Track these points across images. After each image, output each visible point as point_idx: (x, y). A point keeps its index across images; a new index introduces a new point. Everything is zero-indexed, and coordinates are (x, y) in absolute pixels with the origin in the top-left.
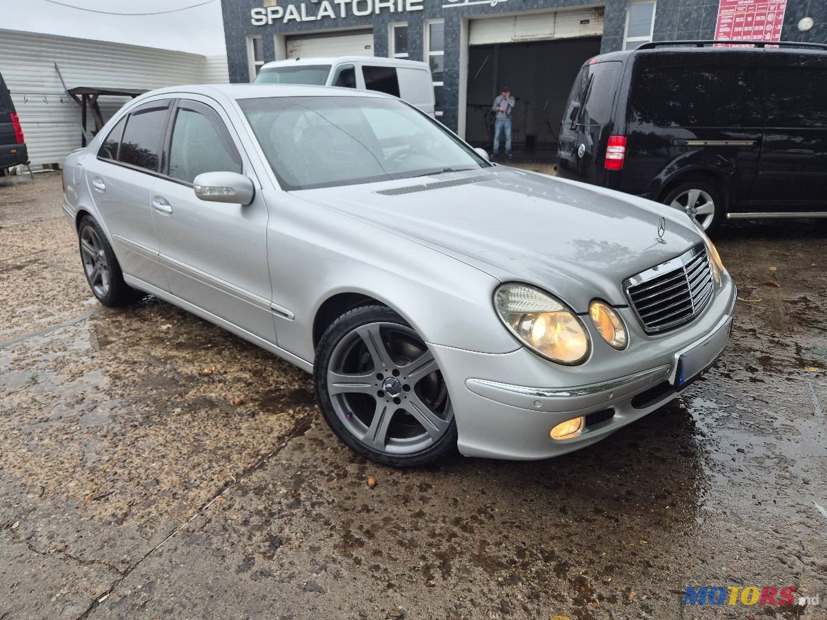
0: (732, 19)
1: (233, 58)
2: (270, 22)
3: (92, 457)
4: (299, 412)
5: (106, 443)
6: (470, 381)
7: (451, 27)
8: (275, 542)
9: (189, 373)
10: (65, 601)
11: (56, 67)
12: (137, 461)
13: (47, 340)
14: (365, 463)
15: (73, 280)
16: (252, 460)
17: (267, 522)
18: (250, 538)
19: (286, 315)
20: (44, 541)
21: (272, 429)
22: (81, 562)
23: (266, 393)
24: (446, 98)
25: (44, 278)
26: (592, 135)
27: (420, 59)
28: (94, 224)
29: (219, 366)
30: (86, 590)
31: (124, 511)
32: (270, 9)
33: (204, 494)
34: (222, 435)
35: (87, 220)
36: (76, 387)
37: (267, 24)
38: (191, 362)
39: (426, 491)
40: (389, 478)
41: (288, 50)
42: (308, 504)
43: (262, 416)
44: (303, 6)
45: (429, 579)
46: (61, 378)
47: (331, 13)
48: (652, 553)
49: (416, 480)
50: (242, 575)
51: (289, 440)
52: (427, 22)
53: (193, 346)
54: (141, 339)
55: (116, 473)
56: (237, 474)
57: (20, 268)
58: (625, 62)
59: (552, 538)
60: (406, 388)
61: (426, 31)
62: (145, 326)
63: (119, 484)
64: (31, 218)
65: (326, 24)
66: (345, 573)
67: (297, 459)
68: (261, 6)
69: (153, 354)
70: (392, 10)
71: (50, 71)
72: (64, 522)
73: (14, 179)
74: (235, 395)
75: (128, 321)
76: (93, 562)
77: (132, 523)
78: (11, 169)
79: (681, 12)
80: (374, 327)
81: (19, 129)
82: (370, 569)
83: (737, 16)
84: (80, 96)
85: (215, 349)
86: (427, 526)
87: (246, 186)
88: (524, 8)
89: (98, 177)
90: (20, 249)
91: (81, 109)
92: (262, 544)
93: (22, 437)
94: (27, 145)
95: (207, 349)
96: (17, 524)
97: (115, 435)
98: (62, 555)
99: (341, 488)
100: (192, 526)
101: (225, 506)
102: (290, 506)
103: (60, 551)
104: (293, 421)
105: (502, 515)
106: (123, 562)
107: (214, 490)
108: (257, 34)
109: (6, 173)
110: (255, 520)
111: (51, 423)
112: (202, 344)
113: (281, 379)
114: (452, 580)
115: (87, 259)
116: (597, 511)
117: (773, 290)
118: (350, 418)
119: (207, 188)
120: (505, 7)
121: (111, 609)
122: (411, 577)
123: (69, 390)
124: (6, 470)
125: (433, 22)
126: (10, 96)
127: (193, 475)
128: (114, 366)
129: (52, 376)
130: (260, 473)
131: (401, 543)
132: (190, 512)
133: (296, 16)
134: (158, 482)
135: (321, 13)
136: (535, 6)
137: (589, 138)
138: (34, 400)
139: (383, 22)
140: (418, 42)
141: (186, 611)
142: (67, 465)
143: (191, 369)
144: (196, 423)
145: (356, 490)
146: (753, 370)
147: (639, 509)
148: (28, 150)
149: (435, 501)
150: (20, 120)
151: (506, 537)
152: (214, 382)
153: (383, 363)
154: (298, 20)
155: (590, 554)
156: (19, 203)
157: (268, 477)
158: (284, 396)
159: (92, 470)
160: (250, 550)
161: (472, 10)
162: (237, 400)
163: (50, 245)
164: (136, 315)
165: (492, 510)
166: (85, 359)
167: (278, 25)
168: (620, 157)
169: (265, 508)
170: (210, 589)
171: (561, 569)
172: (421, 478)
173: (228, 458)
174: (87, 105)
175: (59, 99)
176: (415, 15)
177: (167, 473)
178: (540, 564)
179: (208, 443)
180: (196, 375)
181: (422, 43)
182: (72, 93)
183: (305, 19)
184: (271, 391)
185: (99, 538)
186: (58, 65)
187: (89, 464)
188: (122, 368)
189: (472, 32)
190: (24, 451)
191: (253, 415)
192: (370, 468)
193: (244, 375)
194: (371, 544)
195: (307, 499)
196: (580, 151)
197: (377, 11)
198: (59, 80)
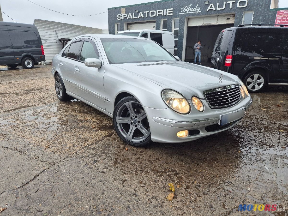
0: (281, 18)
1: (110, 30)
2: (123, 19)
3: (49, 138)
4: (111, 131)
5: (54, 135)
6: (154, 118)
7: (182, 20)
8: (95, 161)
9: (81, 119)
10: (36, 169)
11: (56, 32)
12: (62, 139)
13: (43, 109)
14: (126, 145)
15: (53, 94)
16: (94, 142)
17: (94, 156)
18: (88, 160)
19: (108, 101)
20: (33, 156)
21: (101, 135)
22: (42, 161)
23: (102, 126)
24: (179, 44)
25: (45, 93)
26: (222, 55)
27: (171, 31)
28: (59, 76)
29: (90, 118)
30: (42, 168)
31: (56, 151)
32: (123, 15)
33: (78, 149)
34: (87, 135)
35: (57, 74)
36: (49, 121)
37: (122, 19)
38: (82, 116)
39: (142, 153)
40: (132, 149)
41: (128, 28)
42: (107, 153)
43: (99, 131)
44: (134, 14)
45: (136, 173)
46: (45, 118)
47: (142, 16)
48: (205, 173)
49: (140, 150)
50: (84, 168)
51: (106, 138)
52: (173, 19)
53: (84, 112)
54: (69, 110)
55: (55, 142)
56: (89, 145)
57: (38, 90)
58: (233, 31)
59: (176, 167)
60: (139, 122)
61: (173, 22)
62: (71, 107)
63: (55, 145)
64: (44, 77)
65: (141, 19)
66: (113, 170)
67: (107, 142)
68: (120, 14)
69: (72, 114)
70: (162, 15)
71: (54, 33)
72: (39, 152)
73: (40, 66)
74: (92, 126)
75: (66, 105)
76: (45, 162)
77: (57, 154)
78: (40, 63)
79: (263, 16)
80: (130, 103)
81: (43, 50)
82: (120, 169)
83: (283, 17)
84: (62, 41)
85: (90, 114)
86: (140, 161)
87: (99, 62)
88: (207, 14)
89: (61, 62)
90: (39, 85)
91: (62, 45)
92: (91, 161)
93: (31, 132)
94: (45, 56)
95: (88, 114)
96: (26, 152)
97: (57, 133)
98: (37, 160)
99: (117, 150)
100: (73, 156)
101: (83, 152)
102: (102, 153)
103: (37, 159)
104: (108, 133)
105: (163, 160)
106: (53, 162)
107: (81, 148)
108: (118, 22)
109: (38, 64)
110: (91, 156)
111: (40, 129)
112: (86, 112)
113: (108, 123)
114: (143, 174)
115: (57, 87)
116: (193, 162)
117: (279, 108)
118: (123, 131)
119: (88, 63)
120: (200, 14)
121: (48, 172)
122: (131, 172)
123: (46, 122)
124: (26, 139)
125: (176, 19)
126: (41, 40)
127: (76, 144)
128: (60, 116)
129: (42, 118)
130: (95, 145)
131: (131, 164)
132: (73, 152)
133: (131, 17)
134: (66, 145)
135: (139, 16)
136: (211, 14)
137: (221, 56)
138: (36, 123)
139: (159, 19)
140: (170, 25)
141: (67, 174)
142: (42, 139)
143: (82, 118)
144: (80, 132)
145: (122, 151)
146: (260, 130)
147: (206, 162)
148: (45, 57)
149: (144, 155)
150: (44, 48)
151: (162, 166)
152: (88, 122)
153: (132, 114)
154: (132, 18)
155: (186, 172)
156: (41, 73)
157: (97, 146)
158: (107, 127)
159: (49, 141)
160: (88, 162)
161: (189, 15)
162: (93, 127)
163: (48, 84)
164: (69, 104)
165: (160, 159)
166: (52, 114)
167: (125, 19)
168: (230, 62)
169: (95, 153)
170: (75, 170)
171: (176, 174)
172: (142, 150)
173: (87, 141)
174: (64, 44)
175: (56, 42)
176: (170, 16)
177: (69, 143)
178: (170, 173)
179: (82, 137)
180: (83, 120)
181: (172, 26)
182: (60, 40)
183: (134, 18)
184: (104, 125)
185: (48, 156)
186: (56, 31)
187: (48, 139)
188: (62, 117)
189: (189, 22)
190: (31, 135)
191: (97, 131)
192: (127, 146)
193: (97, 121)
194: (122, 164)
195: (107, 152)
196: (217, 60)
197: (157, 15)
198: (56, 36)
